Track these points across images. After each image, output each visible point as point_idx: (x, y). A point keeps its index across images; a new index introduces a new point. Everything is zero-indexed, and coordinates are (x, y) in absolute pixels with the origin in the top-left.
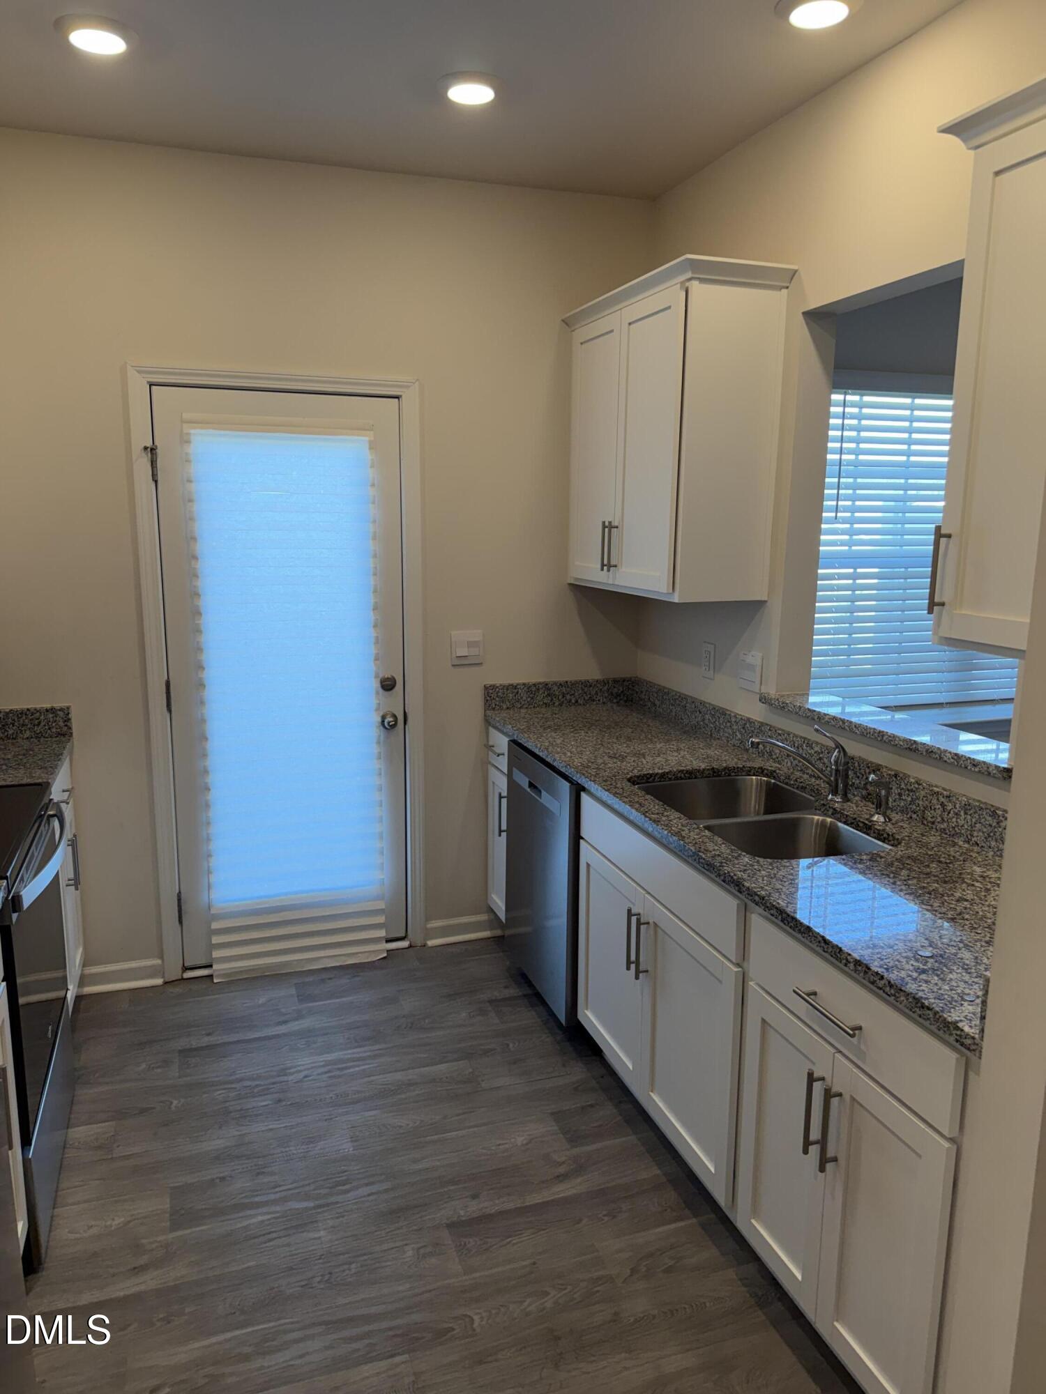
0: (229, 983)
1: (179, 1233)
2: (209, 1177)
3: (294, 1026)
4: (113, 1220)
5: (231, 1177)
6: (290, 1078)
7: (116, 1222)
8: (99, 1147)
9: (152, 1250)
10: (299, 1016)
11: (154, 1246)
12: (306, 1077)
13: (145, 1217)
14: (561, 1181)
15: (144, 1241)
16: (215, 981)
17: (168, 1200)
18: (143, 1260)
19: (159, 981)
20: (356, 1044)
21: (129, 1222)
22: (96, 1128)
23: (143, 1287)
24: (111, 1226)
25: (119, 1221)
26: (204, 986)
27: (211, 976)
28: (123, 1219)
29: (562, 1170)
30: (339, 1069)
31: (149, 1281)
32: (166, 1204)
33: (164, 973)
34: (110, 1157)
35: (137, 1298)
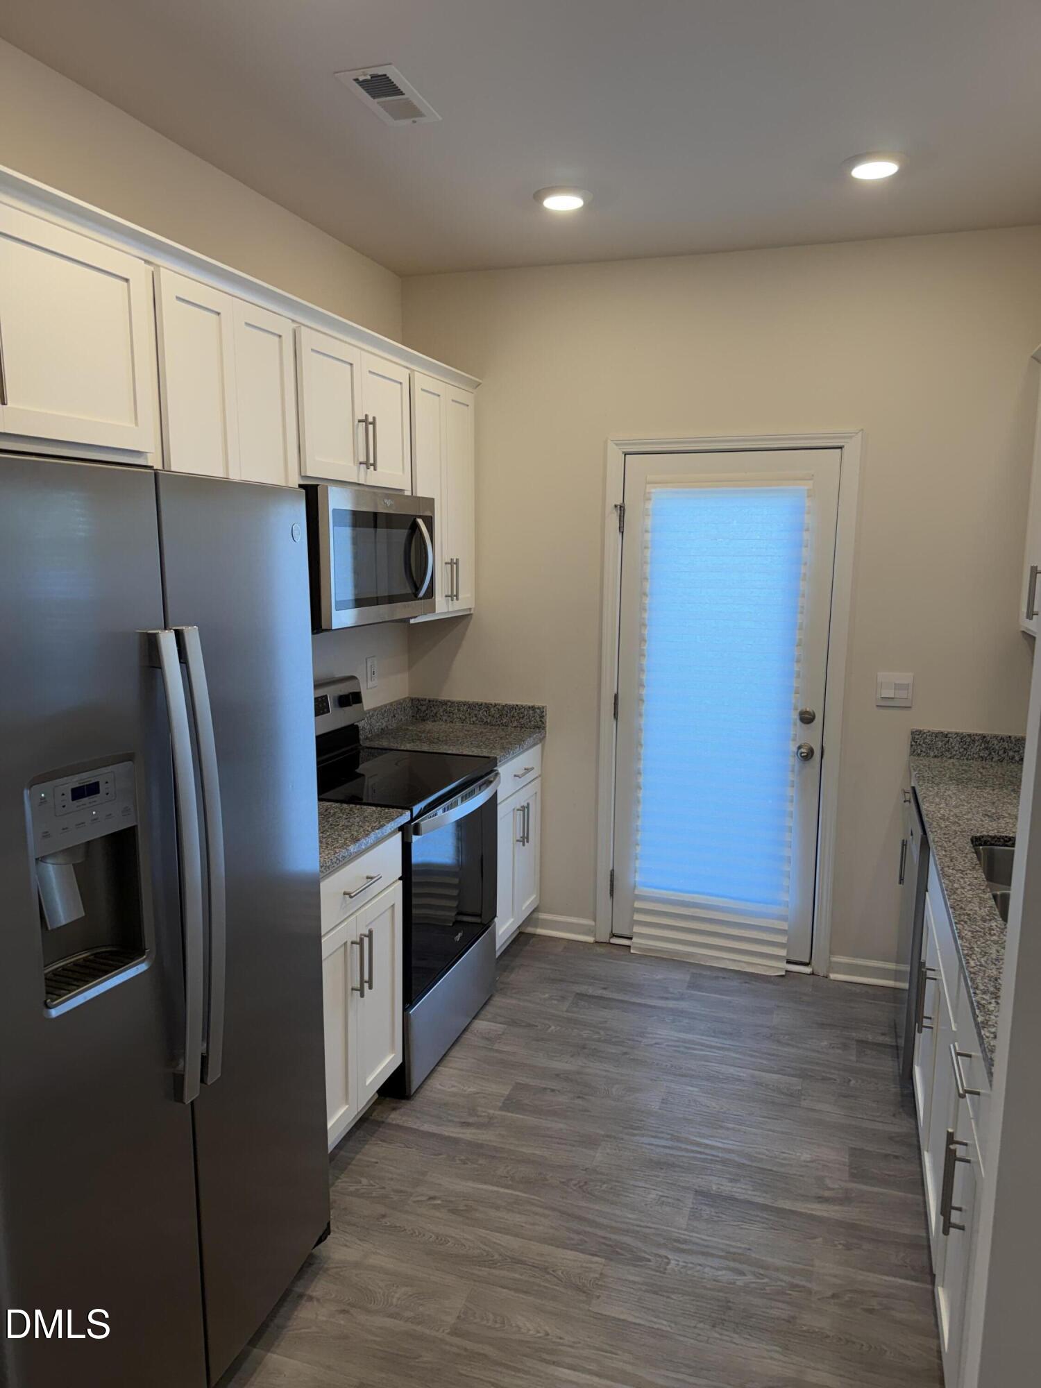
0: (641, 956)
1: (504, 1113)
2: (545, 1086)
3: (671, 1004)
4: (469, 1087)
5: (559, 1091)
6: (644, 1040)
7: (470, 1090)
8: (487, 1039)
9: (481, 1116)
10: (681, 998)
11: (484, 1114)
12: (656, 1044)
13: (489, 1094)
14: (819, 1202)
15: (479, 1109)
16: (632, 951)
17: (509, 1090)
18: (471, 1120)
19: (590, 939)
20: (713, 1034)
21: (478, 1093)
22: (493, 1026)
23: (461, 1136)
24: (465, 1091)
25: (472, 1090)
26: (622, 953)
27: (629, 947)
28: (475, 1090)
29: (827, 1194)
30: (686, 1047)
31: (468, 1134)
32: (505, 1090)
33: (595, 934)
34: (490, 1047)
35: (456, 1141)
